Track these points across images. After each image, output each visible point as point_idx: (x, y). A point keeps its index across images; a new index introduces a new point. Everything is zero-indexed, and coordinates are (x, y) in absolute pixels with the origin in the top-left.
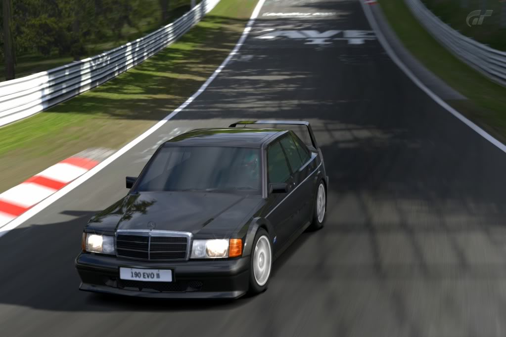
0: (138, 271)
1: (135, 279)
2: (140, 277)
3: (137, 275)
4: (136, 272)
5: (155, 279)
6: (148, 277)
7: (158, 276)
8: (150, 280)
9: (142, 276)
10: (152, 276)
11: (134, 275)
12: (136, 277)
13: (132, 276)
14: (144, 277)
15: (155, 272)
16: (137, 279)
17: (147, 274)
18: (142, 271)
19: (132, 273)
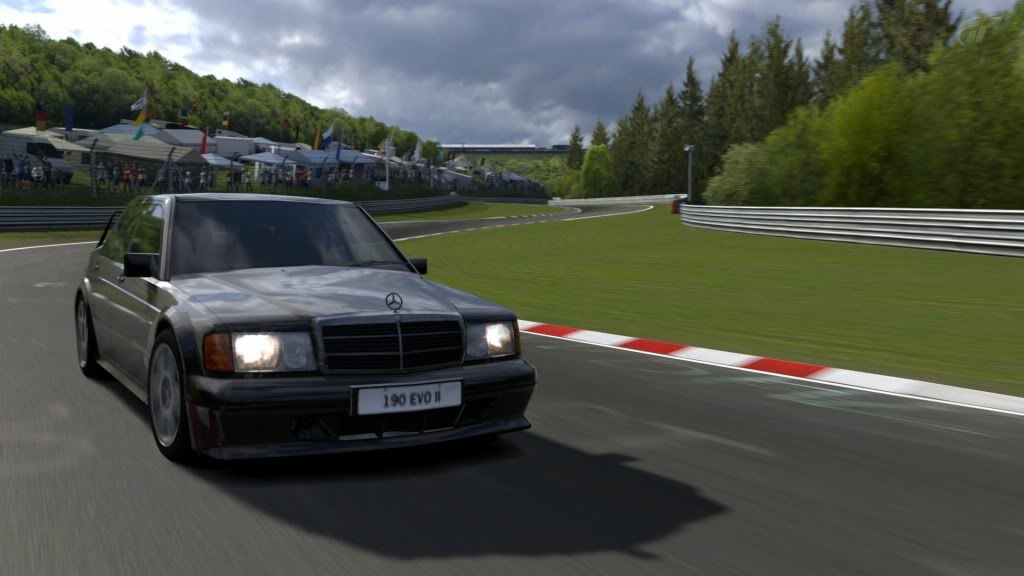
0: (398, 391)
1: (391, 409)
2: (402, 404)
3: (396, 400)
4: (395, 395)
5: (433, 405)
6: (420, 401)
7: (438, 397)
8: (423, 406)
9: (408, 400)
10: (428, 398)
11: (390, 402)
12: (395, 405)
13: (386, 405)
14: (412, 403)
15: (433, 389)
16: (398, 409)
17: (418, 395)
18: (408, 391)
19: (386, 398)
